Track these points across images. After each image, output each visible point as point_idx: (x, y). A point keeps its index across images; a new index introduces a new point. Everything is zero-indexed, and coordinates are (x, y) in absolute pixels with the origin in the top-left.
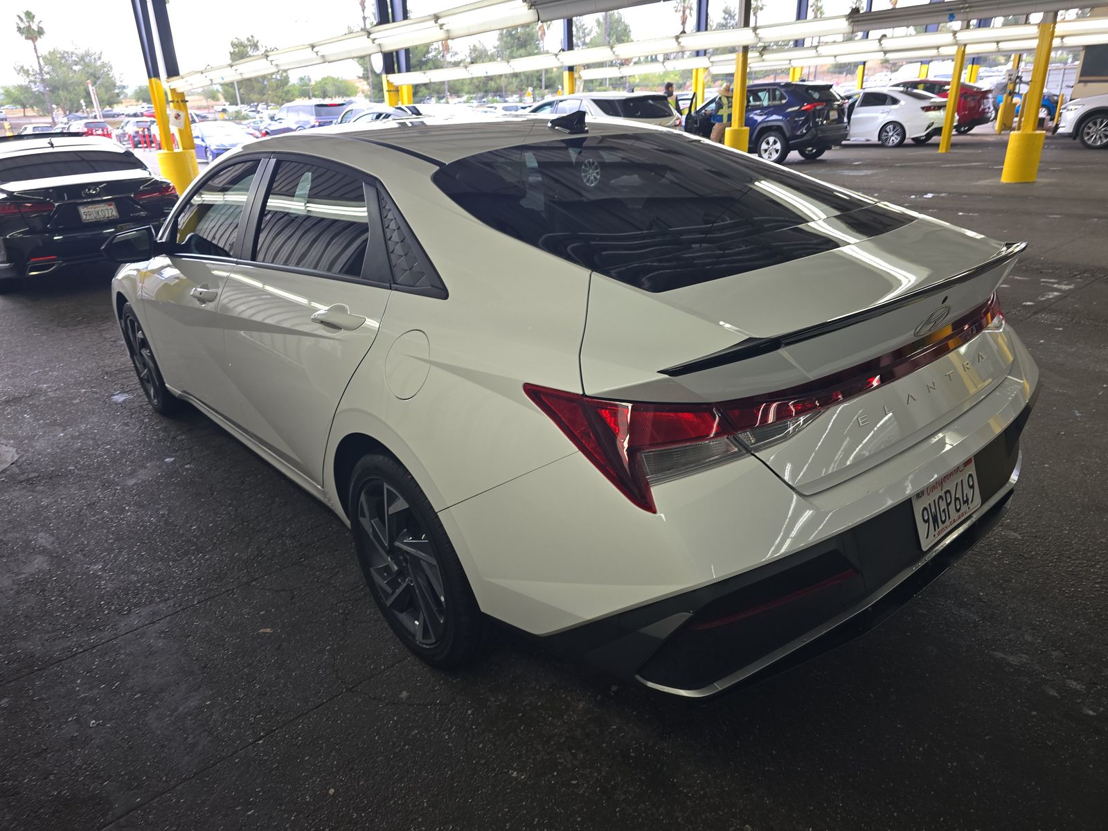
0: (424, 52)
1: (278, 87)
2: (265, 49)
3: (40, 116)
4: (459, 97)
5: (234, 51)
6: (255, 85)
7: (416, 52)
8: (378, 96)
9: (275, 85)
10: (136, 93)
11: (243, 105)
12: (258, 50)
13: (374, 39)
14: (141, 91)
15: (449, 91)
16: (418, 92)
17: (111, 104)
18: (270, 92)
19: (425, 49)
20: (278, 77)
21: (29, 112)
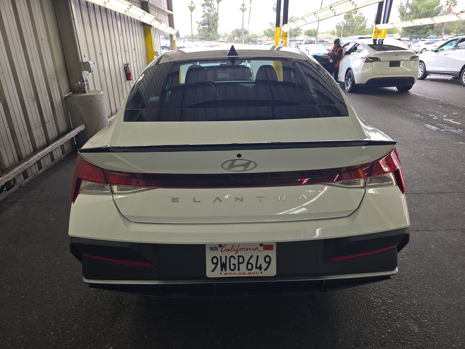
0: (436, 13)
1: (360, 29)
2: (360, 13)
3: (272, 40)
4: (449, 35)
5: (346, 15)
6: (351, 28)
7: (432, 13)
8: (406, 34)
9: (359, 28)
10: (306, 32)
11: (343, 37)
12: (357, 14)
13: (333, 10)
14: (308, 31)
15: (444, 32)
16: (427, 32)
17: (295, 36)
18: (356, 32)
19: (438, 11)
20: (362, 25)
21: (269, 39)
